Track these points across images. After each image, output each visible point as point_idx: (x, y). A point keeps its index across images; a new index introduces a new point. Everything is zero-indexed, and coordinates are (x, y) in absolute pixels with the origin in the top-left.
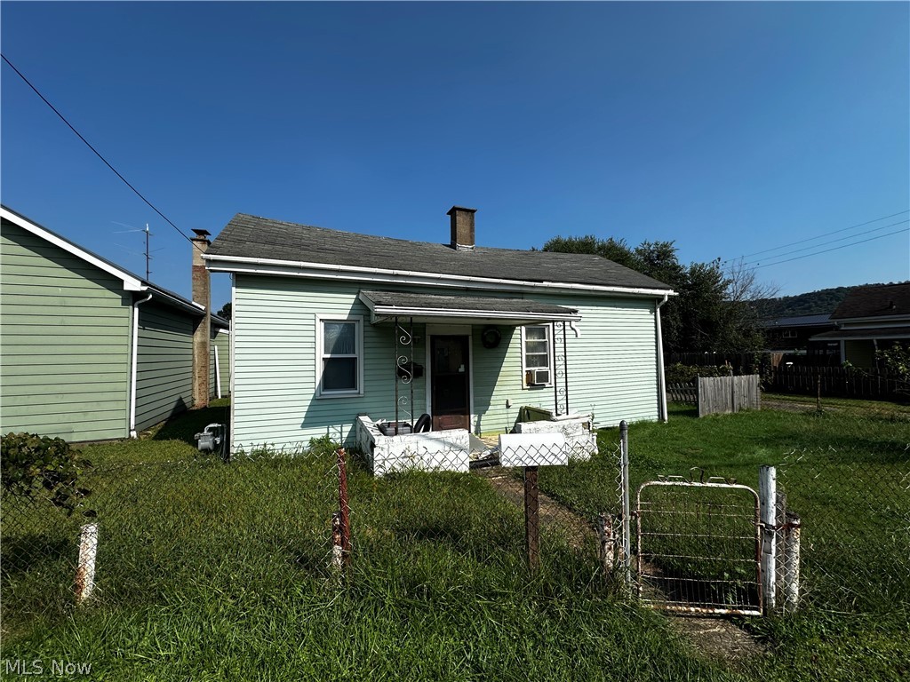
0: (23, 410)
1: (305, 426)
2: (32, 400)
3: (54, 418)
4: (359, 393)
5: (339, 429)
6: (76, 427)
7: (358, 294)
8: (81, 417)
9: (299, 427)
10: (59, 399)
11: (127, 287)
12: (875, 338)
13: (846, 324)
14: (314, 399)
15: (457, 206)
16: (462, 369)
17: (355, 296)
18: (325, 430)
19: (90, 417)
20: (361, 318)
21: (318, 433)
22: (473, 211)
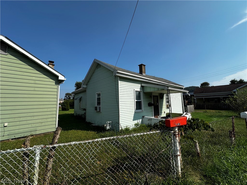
0: (18, 123)
1: (134, 120)
2: (21, 119)
3: (30, 126)
4: (142, 111)
5: (139, 120)
6: (38, 128)
7: (141, 84)
8: (40, 125)
9: (132, 120)
10: (32, 118)
11: (60, 78)
12: (204, 98)
13: (196, 95)
14: (135, 112)
15: (143, 64)
16: (158, 104)
17: (140, 85)
18: (137, 121)
19: (43, 124)
20: (142, 90)
21: (136, 122)
22: (145, 65)
